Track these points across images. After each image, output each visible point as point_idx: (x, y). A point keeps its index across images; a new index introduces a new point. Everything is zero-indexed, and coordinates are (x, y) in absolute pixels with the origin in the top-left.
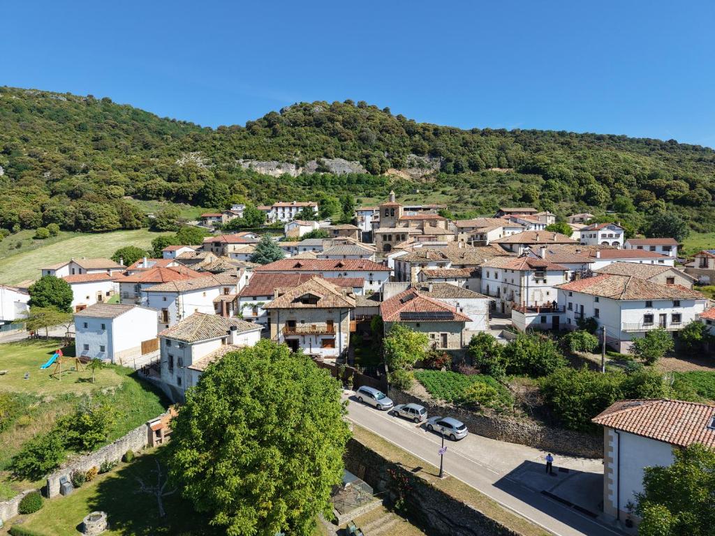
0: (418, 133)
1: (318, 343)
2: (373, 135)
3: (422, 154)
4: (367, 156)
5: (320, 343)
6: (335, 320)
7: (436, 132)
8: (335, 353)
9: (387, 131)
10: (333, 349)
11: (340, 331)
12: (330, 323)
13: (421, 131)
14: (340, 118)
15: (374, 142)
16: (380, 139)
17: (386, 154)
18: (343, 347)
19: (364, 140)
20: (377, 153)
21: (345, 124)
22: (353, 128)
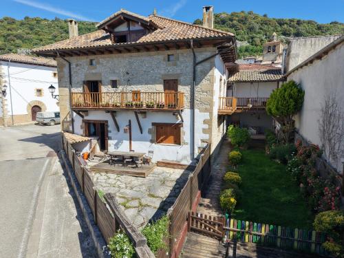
0: (286, 23)
1: (146, 131)
2: (257, 27)
3: (289, 35)
4: (252, 38)
5: (150, 131)
6: (182, 79)
7: (299, 23)
8: (180, 157)
9: (266, 24)
10: (176, 148)
11: (192, 107)
12: (171, 85)
13: (288, 22)
14: (237, 19)
15: (257, 30)
16: (261, 29)
17: (265, 36)
18: (198, 144)
19: (251, 29)
20: (258, 36)
21: (240, 21)
22: (245, 24)
